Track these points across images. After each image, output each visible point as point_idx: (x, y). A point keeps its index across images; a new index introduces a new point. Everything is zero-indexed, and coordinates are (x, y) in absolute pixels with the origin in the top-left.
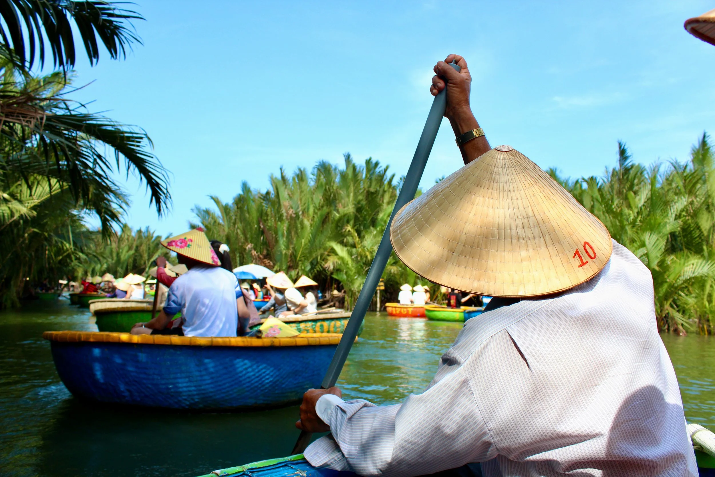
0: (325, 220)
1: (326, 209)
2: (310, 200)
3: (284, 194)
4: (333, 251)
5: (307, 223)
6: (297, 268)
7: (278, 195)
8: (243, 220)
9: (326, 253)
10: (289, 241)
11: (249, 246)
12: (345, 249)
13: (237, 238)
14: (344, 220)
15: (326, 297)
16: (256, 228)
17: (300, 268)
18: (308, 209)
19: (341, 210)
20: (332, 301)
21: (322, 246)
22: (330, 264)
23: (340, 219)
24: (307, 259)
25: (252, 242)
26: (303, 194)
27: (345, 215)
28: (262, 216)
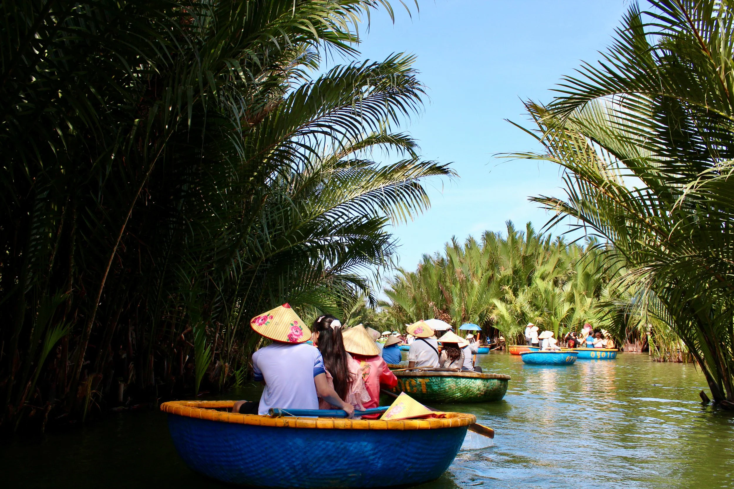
0: (490, 280)
1: (490, 273)
2: (478, 263)
3: (456, 260)
4: (495, 307)
5: (476, 283)
6: (468, 320)
7: (451, 261)
8: (426, 283)
9: (491, 308)
10: (462, 298)
11: (431, 304)
12: (504, 304)
13: (422, 298)
14: (505, 281)
15: (494, 342)
16: (436, 289)
17: (471, 320)
18: (477, 271)
19: (502, 272)
20: (499, 345)
21: (487, 302)
22: (493, 316)
23: (501, 280)
24: (475, 312)
25: (433, 301)
26: (472, 260)
27: (505, 277)
28: (441, 279)
